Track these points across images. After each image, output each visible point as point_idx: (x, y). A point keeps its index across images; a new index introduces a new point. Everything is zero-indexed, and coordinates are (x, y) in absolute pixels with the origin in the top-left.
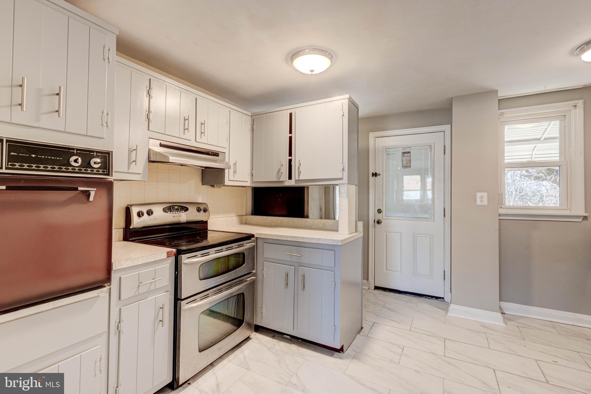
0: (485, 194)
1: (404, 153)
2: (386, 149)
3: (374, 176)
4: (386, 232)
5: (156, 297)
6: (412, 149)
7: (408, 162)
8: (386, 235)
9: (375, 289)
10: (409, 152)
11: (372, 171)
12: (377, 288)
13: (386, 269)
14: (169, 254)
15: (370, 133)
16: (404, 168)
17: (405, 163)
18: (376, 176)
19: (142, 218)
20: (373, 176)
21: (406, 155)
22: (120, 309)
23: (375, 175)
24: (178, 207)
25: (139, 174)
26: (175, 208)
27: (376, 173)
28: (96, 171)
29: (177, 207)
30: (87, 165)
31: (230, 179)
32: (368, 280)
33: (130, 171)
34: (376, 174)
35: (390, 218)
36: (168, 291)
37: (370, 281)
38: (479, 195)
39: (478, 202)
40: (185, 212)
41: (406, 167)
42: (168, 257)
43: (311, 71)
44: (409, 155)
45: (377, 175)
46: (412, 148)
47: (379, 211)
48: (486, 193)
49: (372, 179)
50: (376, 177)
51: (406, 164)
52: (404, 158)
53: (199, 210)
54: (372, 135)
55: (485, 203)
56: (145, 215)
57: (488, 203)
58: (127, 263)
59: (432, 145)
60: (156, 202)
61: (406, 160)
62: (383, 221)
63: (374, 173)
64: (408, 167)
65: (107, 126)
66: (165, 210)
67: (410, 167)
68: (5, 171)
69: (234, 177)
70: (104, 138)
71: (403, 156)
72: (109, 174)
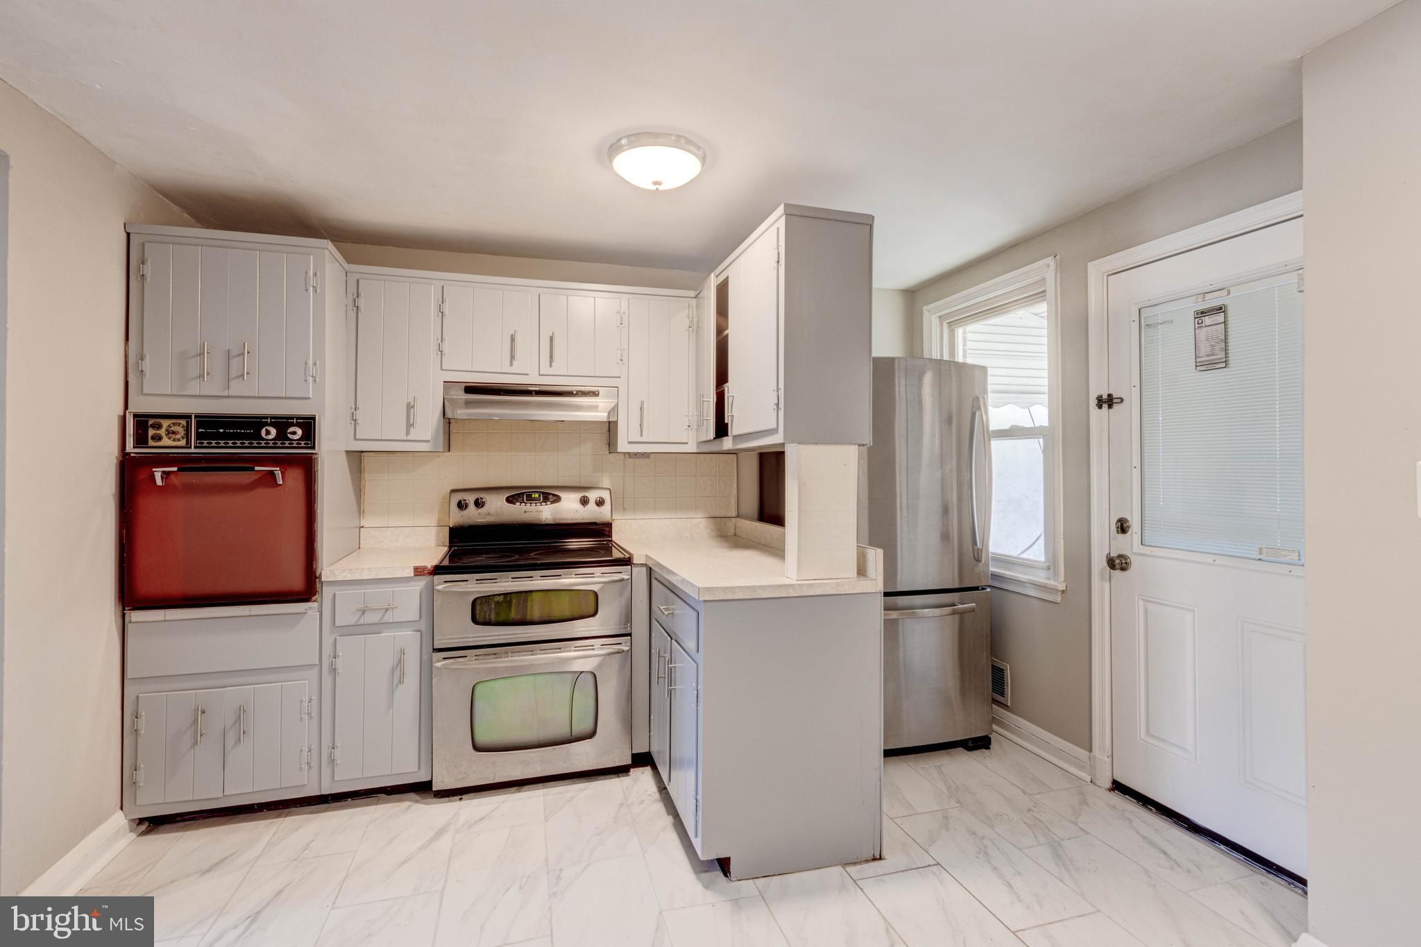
1: (1202, 313)
2: (1145, 313)
3: (1105, 406)
4: (1144, 600)
5: (394, 636)
6: (1229, 294)
7: (1217, 348)
8: (1146, 610)
9: (1112, 789)
10: (1220, 309)
11: (1098, 388)
12: (1119, 787)
13: (1148, 733)
14: (419, 570)
15: (1090, 265)
16: (1203, 368)
17: (1204, 349)
18: (1110, 406)
19: (465, 512)
20: (1100, 407)
21: (1207, 320)
22: (336, 639)
23: (1107, 402)
24: (540, 495)
25: (428, 441)
26: (533, 496)
27: (1110, 395)
28: (297, 444)
29: (537, 495)
30: (282, 436)
31: (630, 441)
32: (1090, 750)
33: (410, 438)
34: (1112, 400)
35: (1156, 552)
36: (419, 631)
37: (1095, 757)
40: (552, 503)
41: (1210, 367)
42: (415, 575)
43: (656, 183)
44: (1221, 317)
45: (1115, 401)
46: (1230, 289)
47: (1123, 527)
49: (1098, 417)
50: (1110, 410)
51: (1208, 355)
52: (1202, 333)
53: (584, 501)
54: (1095, 270)
56: (472, 506)
58: (344, 574)
61: (1208, 339)
62: (1135, 561)
63: (1105, 397)
64: (1218, 366)
65: (315, 381)
66: (510, 500)
67: (1224, 365)
68: (193, 450)
69: (641, 435)
70: (310, 398)
71: (1200, 325)
72: (313, 448)
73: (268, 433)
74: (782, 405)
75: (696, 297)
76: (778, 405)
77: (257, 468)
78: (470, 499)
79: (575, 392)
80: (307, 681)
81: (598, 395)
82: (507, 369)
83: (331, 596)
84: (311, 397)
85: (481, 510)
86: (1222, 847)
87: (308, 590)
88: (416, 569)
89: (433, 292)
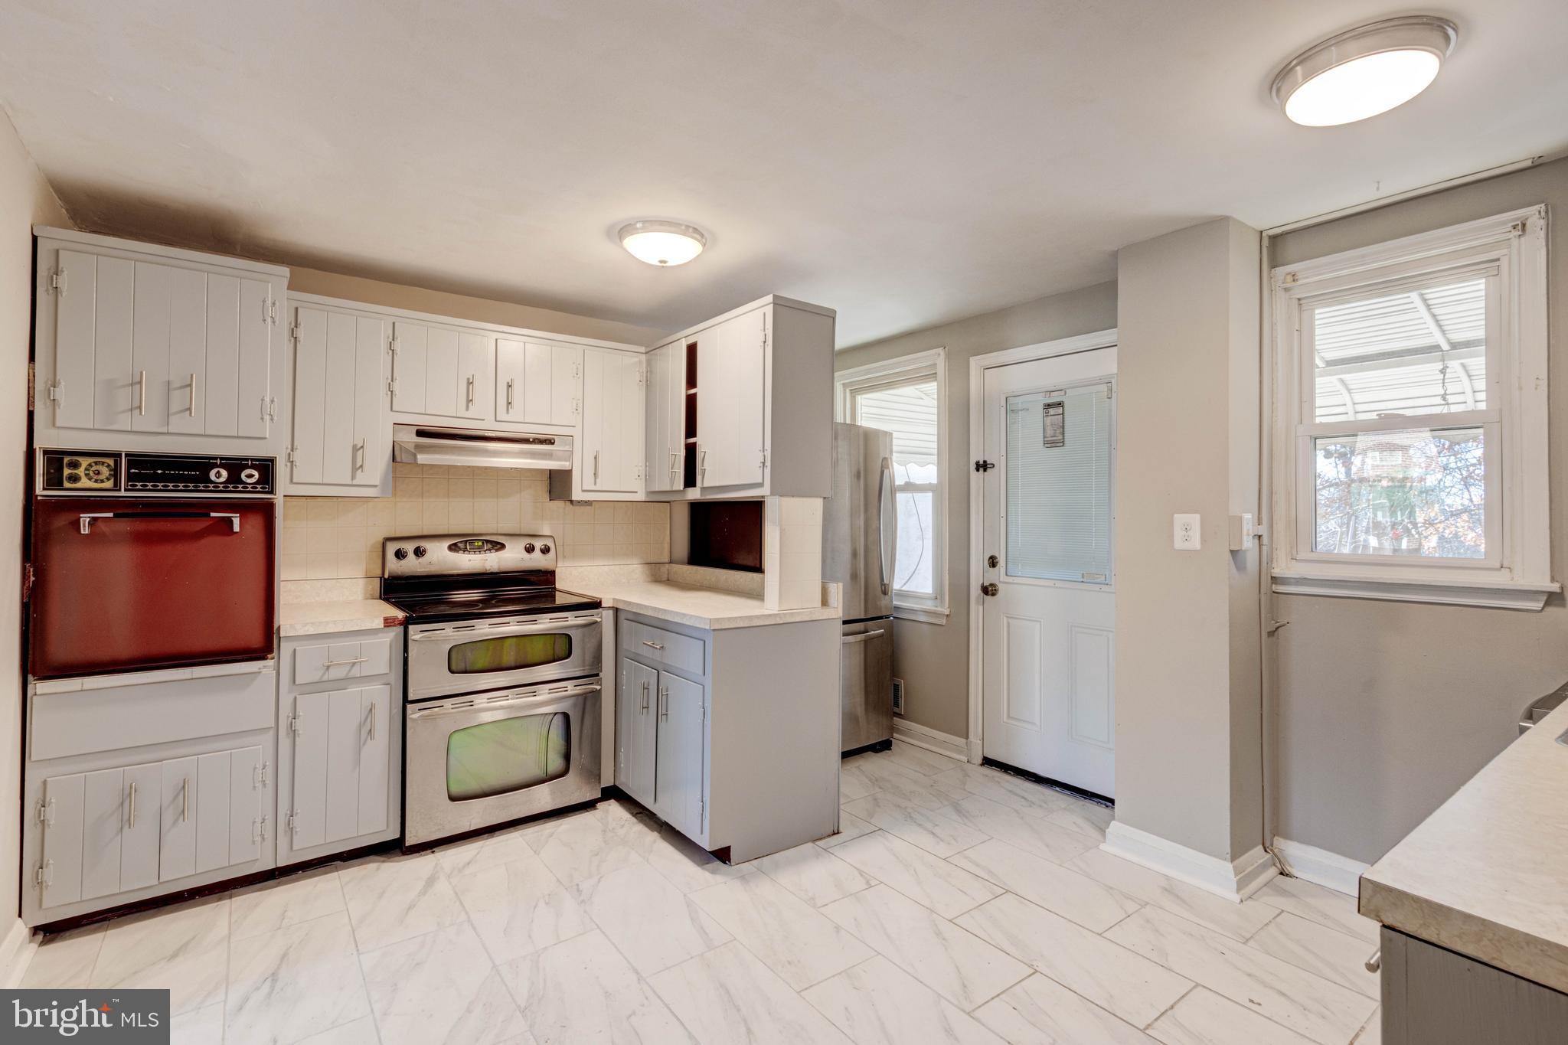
0: (1195, 519)
1: (1049, 405)
2: (1011, 400)
3: (981, 469)
4: (1007, 617)
5: (362, 690)
6: (1065, 394)
7: (1058, 431)
8: (1008, 624)
9: (982, 764)
10: (1060, 404)
11: (976, 456)
12: (988, 762)
13: (1009, 717)
14: (389, 621)
15: (971, 358)
16: (1049, 446)
17: (1049, 432)
18: (985, 470)
19: (403, 562)
20: (978, 470)
21: (1052, 411)
22: (295, 698)
23: (982, 466)
24: (483, 543)
25: (375, 486)
26: (476, 544)
27: (985, 462)
28: (252, 488)
29: (479, 543)
30: (234, 479)
31: (584, 489)
32: (967, 737)
33: (355, 482)
34: (986, 465)
35: (1017, 580)
36: (388, 684)
37: (971, 742)
38: (1180, 519)
39: (1179, 544)
40: (498, 551)
41: (1053, 445)
42: (385, 626)
43: (661, 262)
44: (1060, 410)
45: (988, 466)
46: (1067, 391)
47: (993, 562)
48: (1197, 517)
49: (976, 477)
50: (985, 473)
51: (1052, 437)
52: (1048, 420)
53: (530, 549)
54: (975, 363)
55: (1196, 543)
56: (411, 555)
57: (1202, 544)
58: (306, 628)
59: (1113, 381)
60: (446, 533)
61: (1052, 425)
62: (1001, 587)
63: (981, 462)
64: (1058, 445)
65: (272, 419)
66: (453, 548)
67: (1062, 444)
68: (123, 493)
69: (595, 484)
70: (265, 438)
71: (1047, 414)
72: (272, 492)
73: (219, 475)
74: (768, 463)
75: (646, 353)
76: (764, 463)
77: (213, 514)
78: (409, 547)
79: (531, 440)
80: (261, 746)
81: (553, 443)
82: (462, 413)
83: (293, 650)
84: (267, 436)
85: (421, 559)
86: (1057, 789)
87: (264, 645)
88: (386, 620)
89: (385, 331)
